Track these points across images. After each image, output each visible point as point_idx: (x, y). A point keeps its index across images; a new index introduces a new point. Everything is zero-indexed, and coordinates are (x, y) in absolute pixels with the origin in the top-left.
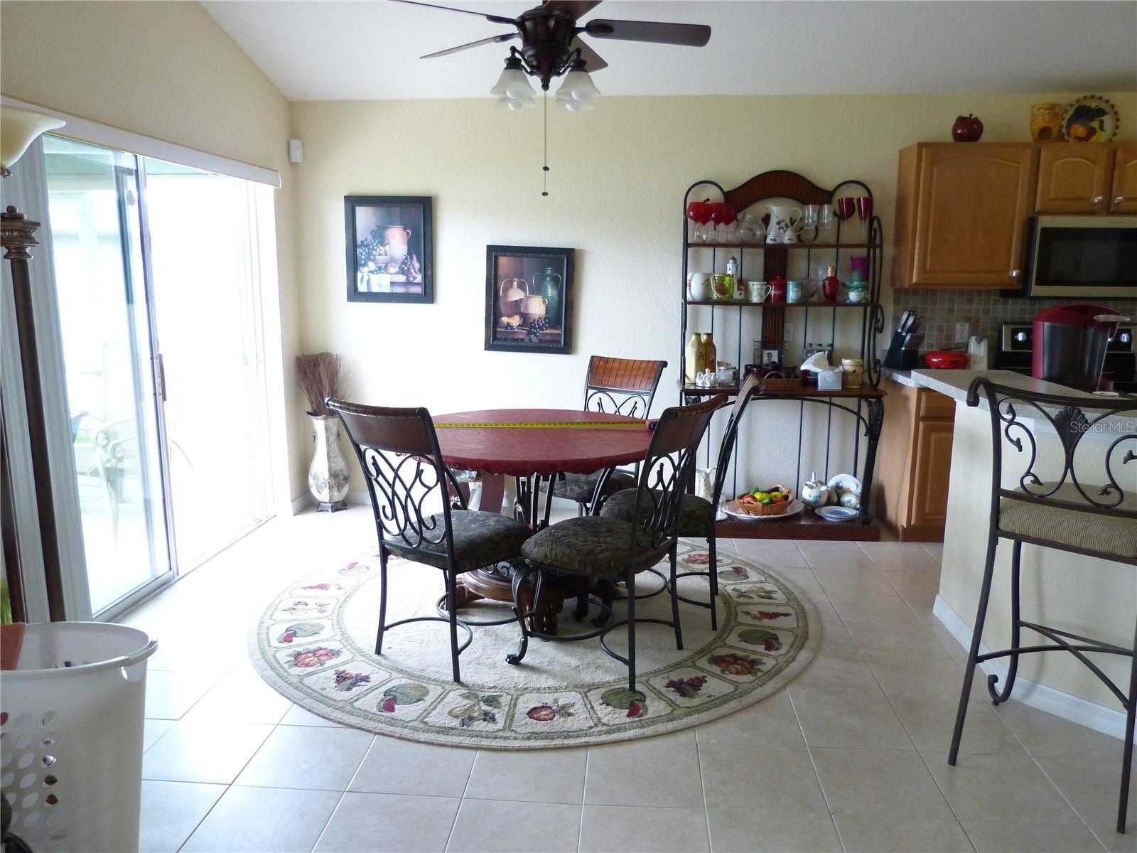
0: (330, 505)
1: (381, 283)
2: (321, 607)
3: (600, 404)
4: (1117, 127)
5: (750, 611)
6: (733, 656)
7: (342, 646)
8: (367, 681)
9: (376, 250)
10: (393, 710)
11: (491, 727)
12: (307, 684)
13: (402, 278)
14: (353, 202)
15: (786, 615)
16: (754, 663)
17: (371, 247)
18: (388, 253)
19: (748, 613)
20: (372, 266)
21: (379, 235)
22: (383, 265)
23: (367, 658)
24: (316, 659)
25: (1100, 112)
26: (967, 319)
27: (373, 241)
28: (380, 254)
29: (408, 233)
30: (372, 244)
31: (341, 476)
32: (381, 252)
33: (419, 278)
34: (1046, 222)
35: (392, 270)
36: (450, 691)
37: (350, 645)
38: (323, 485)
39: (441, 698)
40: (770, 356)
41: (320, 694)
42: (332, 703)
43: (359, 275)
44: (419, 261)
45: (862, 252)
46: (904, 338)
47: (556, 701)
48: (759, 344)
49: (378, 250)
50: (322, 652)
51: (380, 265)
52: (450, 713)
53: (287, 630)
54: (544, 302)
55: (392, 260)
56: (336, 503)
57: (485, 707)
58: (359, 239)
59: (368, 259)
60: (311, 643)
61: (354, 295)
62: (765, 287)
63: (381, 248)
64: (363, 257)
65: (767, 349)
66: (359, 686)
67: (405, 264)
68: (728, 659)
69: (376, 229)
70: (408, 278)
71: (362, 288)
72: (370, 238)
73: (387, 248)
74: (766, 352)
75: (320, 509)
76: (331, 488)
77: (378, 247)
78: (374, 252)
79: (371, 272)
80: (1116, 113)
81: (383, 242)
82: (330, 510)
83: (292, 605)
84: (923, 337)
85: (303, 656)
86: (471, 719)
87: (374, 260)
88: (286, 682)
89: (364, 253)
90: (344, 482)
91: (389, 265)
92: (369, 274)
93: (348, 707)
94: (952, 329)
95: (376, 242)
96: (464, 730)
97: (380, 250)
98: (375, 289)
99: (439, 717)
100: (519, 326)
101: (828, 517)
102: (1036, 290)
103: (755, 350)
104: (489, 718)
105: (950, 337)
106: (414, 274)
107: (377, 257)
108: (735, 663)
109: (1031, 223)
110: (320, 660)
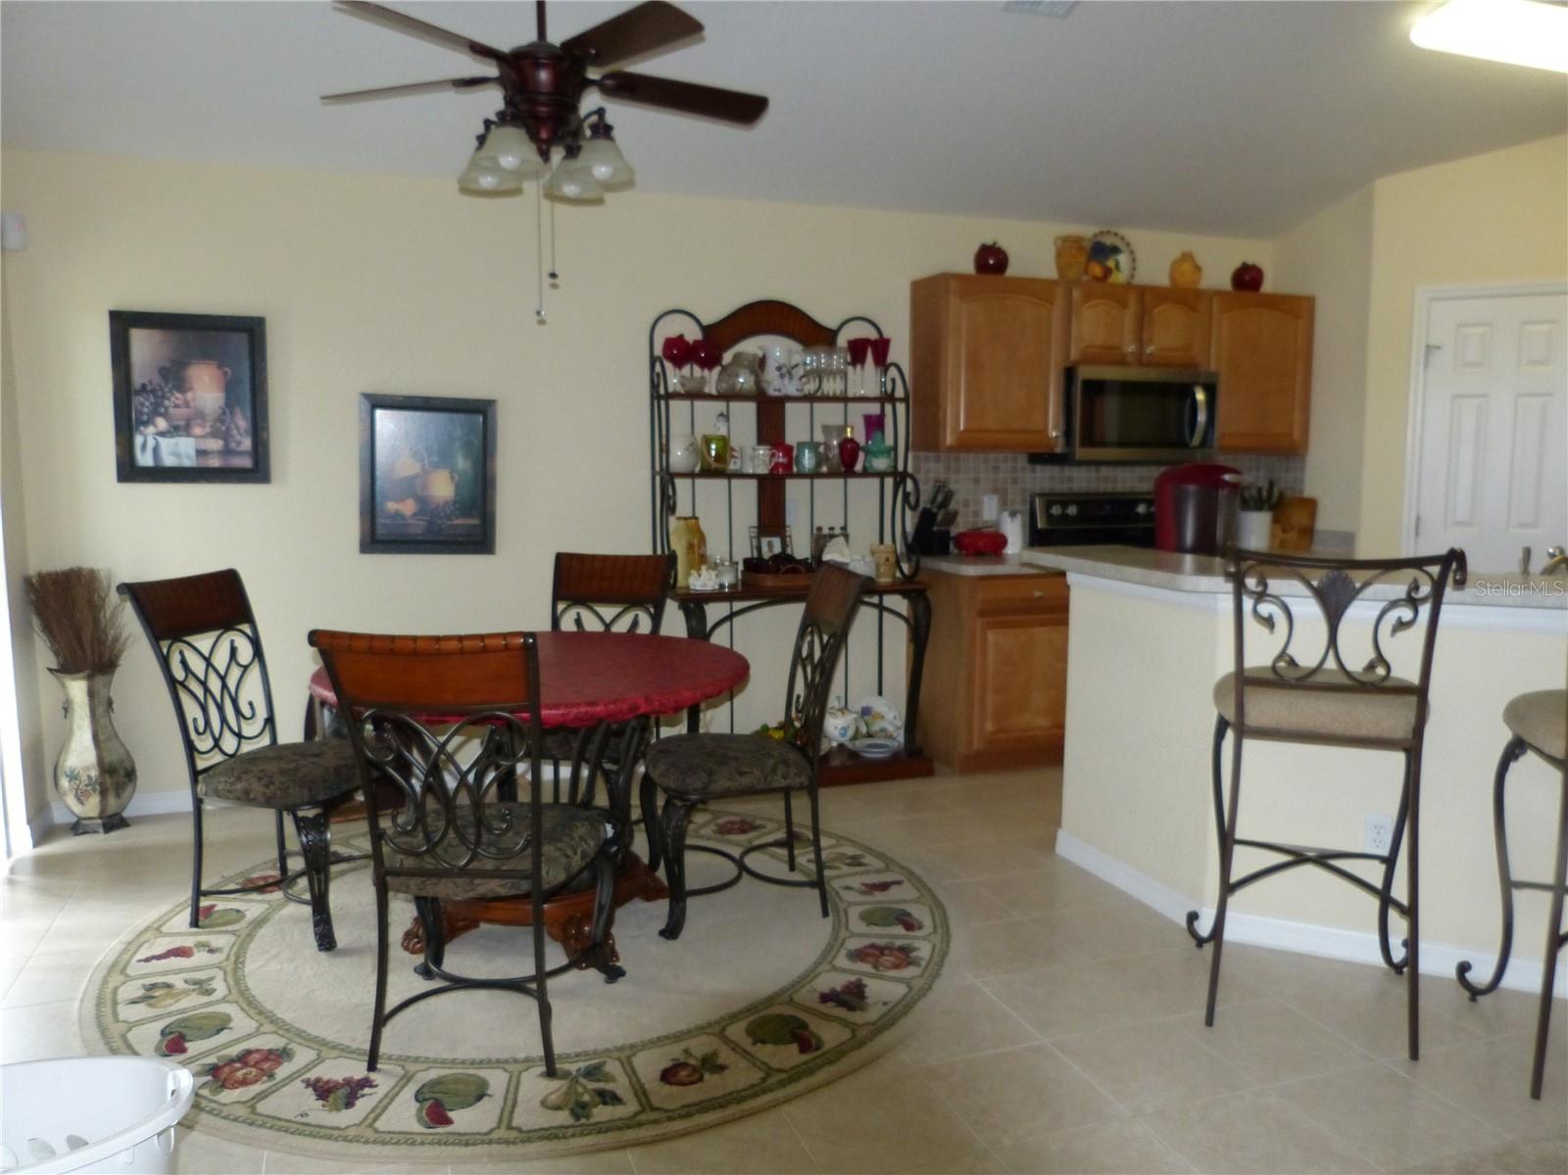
0: (100, 821)
1: (179, 451)
2: (202, 987)
3: (578, 622)
4: (1134, 269)
5: (850, 885)
6: (873, 946)
7: (285, 1041)
8: (371, 1086)
9: (169, 399)
10: (448, 1122)
11: (619, 1112)
12: (265, 1113)
13: (215, 444)
14: (123, 323)
15: (898, 883)
16: (905, 951)
17: (160, 393)
18: (192, 404)
19: (848, 888)
20: (162, 424)
21: (174, 375)
22: (182, 423)
23: (342, 1050)
24: (254, 1070)
25: (1115, 250)
26: (995, 491)
27: (163, 385)
28: (176, 406)
29: (225, 373)
30: (162, 389)
31: (122, 771)
32: (178, 402)
33: (247, 444)
34: (1086, 372)
35: (198, 431)
36: (520, 1073)
37: (299, 1035)
38: (89, 788)
39: (513, 1086)
40: (770, 545)
41: (303, 1124)
42: (336, 1133)
43: (138, 440)
44: (245, 417)
45: (874, 409)
46: (935, 515)
47: (687, 1052)
48: (756, 530)
49: (173, 399)
50: (256, 1056)
51: (176, 423)
52: (544, 1103)
53: (163, 1033)
54: (452, 478)
55: (200, 415)
56: (110, 816)
57: (592, 1085)
58: (138, 378)
59: (156, 411)
60: (225, 1046)
61: (129, 471)
62: (770, 453)
63: (178, 395)
64: (146, 410)
65: (765, 535)
66: (363, 1096)
67: (222, 422)
68: (871, 951)
69: (167, 364)
70: (226, 443)
71: (145, 460)
72: (157, 379)
73: (189, 396)
74: (765, 541)
75: (81, 831)
76: (103, 793)
77: (173, 394)
78: (166, 402)
79: (162, 434)
80: (1132, 252)
81: (181, 385)
82: (101, 830)
83: (141, 992)
84: (956, 513)
85: (226, 1070)
86: (583, 1106)
87: (165, 415)
88: (225, 1118)
89: (147, 403)
90: (125, 780)
91: (193, 423)
92: (157, 437)
93: (369, 1134)
94: (978, 502)
95: (170, 385)
96: (583, 1125)
97: (177, 399)
98: (169, 461)
99: (528, 1116)
100: (415, 514)
101: (868, 752)
102: (1081, 453)
103: (751, 538)
104: (609, 1098)
105: (977, 514)
106: (238, 437)
107: (171, 410)
108: (883, 954)
109: (1069, 373)
110: (262, 1070)
